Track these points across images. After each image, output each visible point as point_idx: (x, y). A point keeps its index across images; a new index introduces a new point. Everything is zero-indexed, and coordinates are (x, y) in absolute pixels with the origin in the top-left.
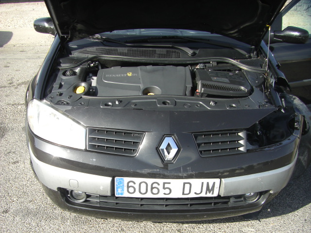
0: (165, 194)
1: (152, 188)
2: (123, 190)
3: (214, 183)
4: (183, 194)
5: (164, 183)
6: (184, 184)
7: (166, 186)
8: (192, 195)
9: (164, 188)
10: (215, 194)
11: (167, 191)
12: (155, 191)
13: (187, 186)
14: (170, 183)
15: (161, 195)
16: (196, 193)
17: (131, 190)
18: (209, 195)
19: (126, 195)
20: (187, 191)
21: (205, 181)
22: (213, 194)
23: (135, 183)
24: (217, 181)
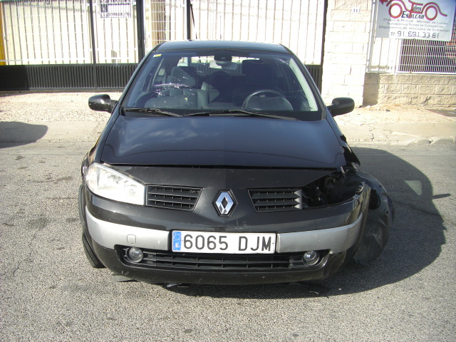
0: (221, 249)
1: (209, 242)
2: (180, 245)
3: (270, 238)
4: (240, 249)
5: (221, 237)
6: (240, 238)
7: (223, 240)
8: (249, 251)
9: (221, 242)
10: (272, 251)
11: (223, 246)
12: (212, 245)
13: (243, 241)
14: (225, 237)
15: (217, 251)
16: (252, 249)
17: (188, 244)
18: (266, 251)
19: (183, 250)
20: (243, 246)
21: (261, 235)
22: (269, 250)
23: (191, 237)
24: (273, 236)
